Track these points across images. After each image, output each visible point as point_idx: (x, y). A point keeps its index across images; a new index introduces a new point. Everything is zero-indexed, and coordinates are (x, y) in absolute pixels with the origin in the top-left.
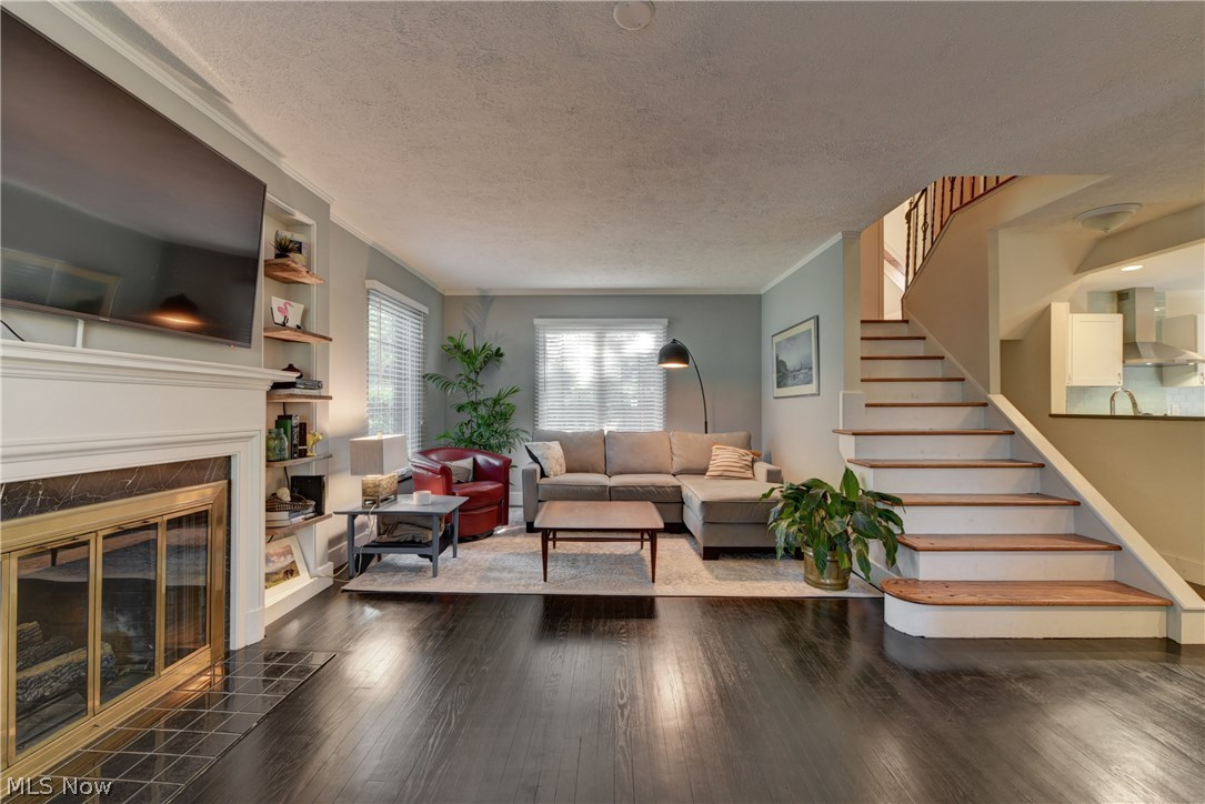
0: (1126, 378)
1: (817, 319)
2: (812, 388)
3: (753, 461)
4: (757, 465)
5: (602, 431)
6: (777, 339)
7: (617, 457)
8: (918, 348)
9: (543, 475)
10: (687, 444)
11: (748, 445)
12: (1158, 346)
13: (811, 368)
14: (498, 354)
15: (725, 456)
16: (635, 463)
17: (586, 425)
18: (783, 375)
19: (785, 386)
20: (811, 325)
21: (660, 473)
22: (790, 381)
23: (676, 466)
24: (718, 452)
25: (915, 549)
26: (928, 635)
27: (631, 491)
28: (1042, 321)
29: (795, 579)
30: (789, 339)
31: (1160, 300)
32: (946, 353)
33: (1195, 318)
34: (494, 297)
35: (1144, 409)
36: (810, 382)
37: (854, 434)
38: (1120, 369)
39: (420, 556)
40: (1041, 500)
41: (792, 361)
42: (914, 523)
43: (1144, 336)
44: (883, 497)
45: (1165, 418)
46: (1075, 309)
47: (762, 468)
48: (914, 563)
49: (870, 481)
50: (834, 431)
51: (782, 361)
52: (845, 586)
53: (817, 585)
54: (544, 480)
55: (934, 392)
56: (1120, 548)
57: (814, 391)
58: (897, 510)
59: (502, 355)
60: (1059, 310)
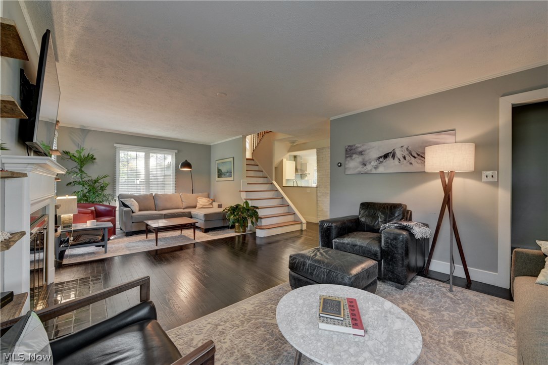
0: (296, 177)
1: (234, 158)
2: (231, 179)
3: (212, 203)
4: (213, 203)
5: (152, 194)
6: (217, 162)
7: (160, 204)
8: (256, 168)
9: (133, 212)
10: (187, 198)
11: (209, 197)
12: (301, 170)
13: (231, 173)
14: (93, 158)
15: (202, 201)
16: (168, 205)
17: (143, 192)
18: (220, 174)
19: (221, 177)
20: (232, 159)
21: (178, 208)
22: (223, 176)
23: (184, 206)
24: (200, 200)
25: (262, 218)
26: (265, 236)
27: (173, 215)
28: (282, 162)
29: (233, 232)
30: (223, 163)
31: (301, 158)
32: (264, 171)
33: (306, 164)
34: (89, 131)
35: (299, 185)
36: (231, 177)
37: (246, 192)
38: (294, 175)
39: (96, 246)
40: (282, 206)
41: (224, 169)
42: (261, 213)
43: (299, 167)
44: (254, 207)
45: (302, 187)
46: (287, 160)
47: (215, 204)
48: (261, 222)
49: (251, 204)
50: (240, 191)
51: (220, 170)
52: (245, 232)
53: (239, 232)
54: (133, 214)
55: (261, 180)
56: (295, 214)
57: (233, 179)
58: (257, 210)
59: (95, 159)
60: (285, 160)
